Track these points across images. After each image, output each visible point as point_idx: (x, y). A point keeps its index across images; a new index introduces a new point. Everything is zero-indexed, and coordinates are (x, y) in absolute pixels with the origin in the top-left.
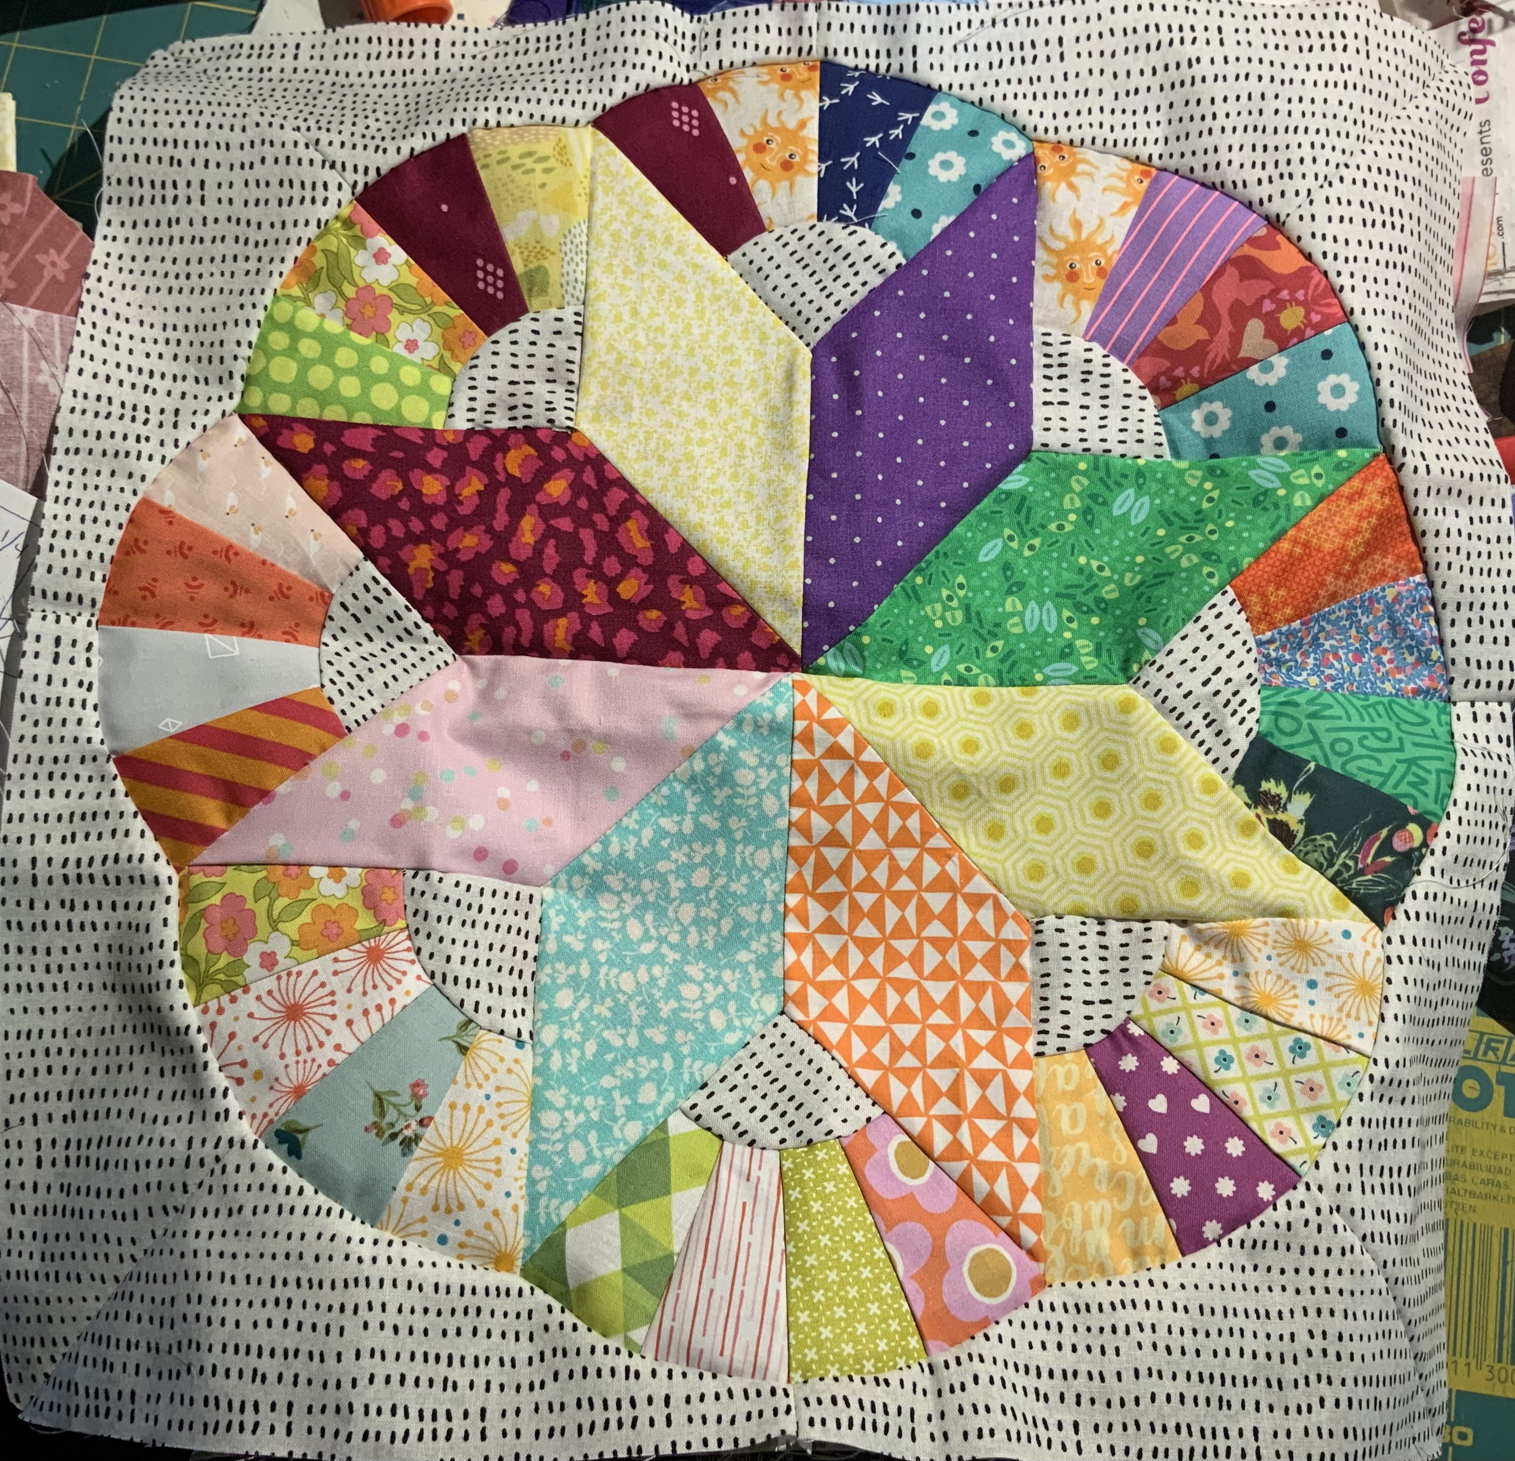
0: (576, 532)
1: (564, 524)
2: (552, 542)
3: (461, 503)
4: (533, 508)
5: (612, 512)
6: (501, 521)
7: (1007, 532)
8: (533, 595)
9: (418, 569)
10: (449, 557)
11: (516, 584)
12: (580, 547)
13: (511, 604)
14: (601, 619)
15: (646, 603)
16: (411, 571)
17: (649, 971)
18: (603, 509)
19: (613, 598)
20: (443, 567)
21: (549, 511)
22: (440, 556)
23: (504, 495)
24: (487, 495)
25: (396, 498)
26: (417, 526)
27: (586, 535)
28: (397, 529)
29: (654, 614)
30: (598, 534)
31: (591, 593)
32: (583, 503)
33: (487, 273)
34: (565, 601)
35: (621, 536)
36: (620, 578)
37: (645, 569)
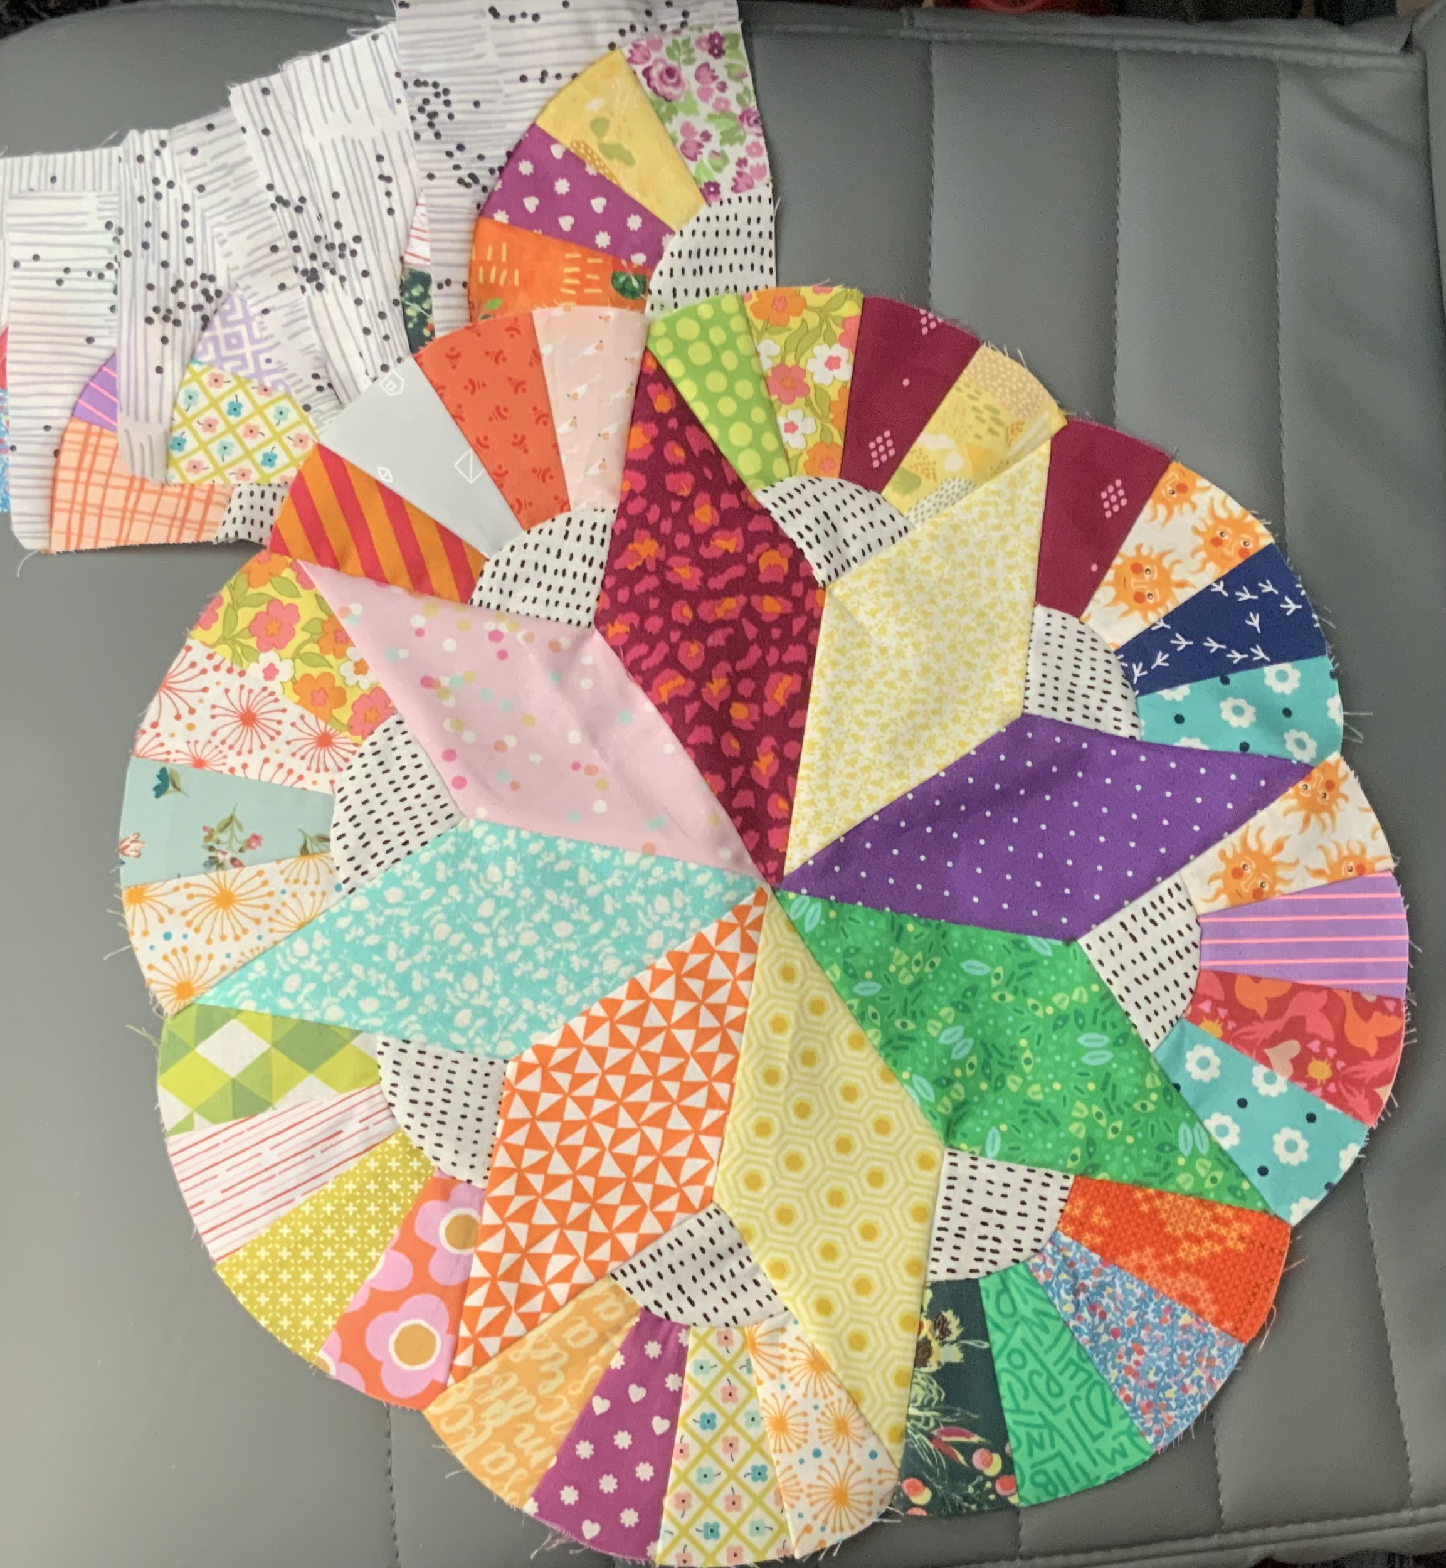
0: (751, 643)
1: (751, 631)
2: (731, 631)
3: (708, 545)
4: (743, 599)
5: (786, 659)
6: (718, 582)
7: (999, 970)
8: (683, 646)
9: (635, 551)
10: (662, 567)
11: (680, 626)
12: (743, 654)
13: (663, 635)
14: (705, 707)
15: (737, 732)
16: (630, 547)
17: (463, 942)
18: (782, 650)
19: (726, 705)
20: (651, 567)
21: (750, 613)
22: (657, 561)
23: (738, 571)
24: (729, 559)
25: (674, 496)
26: (666, 527)
27: (755, 652)
28: (653, 515)
29: (735, 744)
30: (762, 660)
31: (717, 687)
32: (776, 633)
33: (884, 442)
34: (697, 670)
35: (773, 677)
36: (742, 699)
37: (762, 714)
